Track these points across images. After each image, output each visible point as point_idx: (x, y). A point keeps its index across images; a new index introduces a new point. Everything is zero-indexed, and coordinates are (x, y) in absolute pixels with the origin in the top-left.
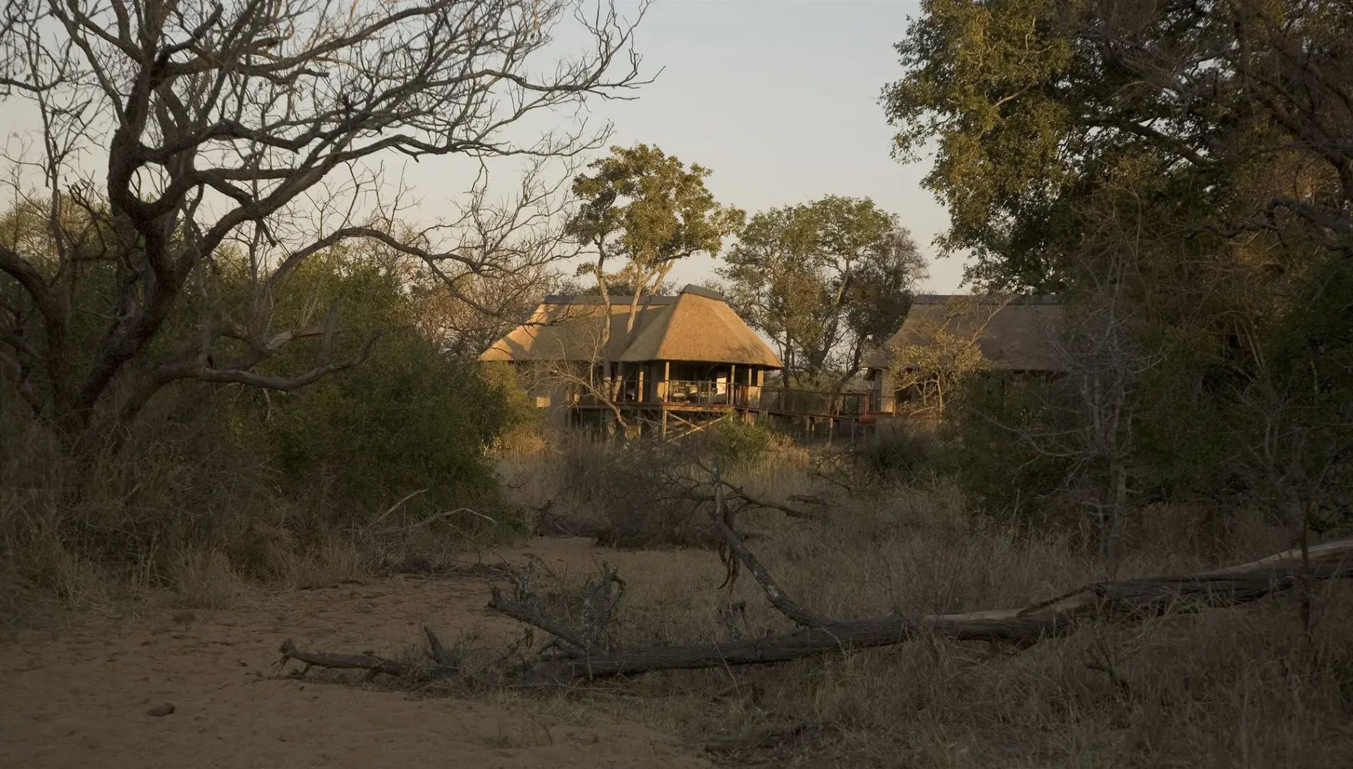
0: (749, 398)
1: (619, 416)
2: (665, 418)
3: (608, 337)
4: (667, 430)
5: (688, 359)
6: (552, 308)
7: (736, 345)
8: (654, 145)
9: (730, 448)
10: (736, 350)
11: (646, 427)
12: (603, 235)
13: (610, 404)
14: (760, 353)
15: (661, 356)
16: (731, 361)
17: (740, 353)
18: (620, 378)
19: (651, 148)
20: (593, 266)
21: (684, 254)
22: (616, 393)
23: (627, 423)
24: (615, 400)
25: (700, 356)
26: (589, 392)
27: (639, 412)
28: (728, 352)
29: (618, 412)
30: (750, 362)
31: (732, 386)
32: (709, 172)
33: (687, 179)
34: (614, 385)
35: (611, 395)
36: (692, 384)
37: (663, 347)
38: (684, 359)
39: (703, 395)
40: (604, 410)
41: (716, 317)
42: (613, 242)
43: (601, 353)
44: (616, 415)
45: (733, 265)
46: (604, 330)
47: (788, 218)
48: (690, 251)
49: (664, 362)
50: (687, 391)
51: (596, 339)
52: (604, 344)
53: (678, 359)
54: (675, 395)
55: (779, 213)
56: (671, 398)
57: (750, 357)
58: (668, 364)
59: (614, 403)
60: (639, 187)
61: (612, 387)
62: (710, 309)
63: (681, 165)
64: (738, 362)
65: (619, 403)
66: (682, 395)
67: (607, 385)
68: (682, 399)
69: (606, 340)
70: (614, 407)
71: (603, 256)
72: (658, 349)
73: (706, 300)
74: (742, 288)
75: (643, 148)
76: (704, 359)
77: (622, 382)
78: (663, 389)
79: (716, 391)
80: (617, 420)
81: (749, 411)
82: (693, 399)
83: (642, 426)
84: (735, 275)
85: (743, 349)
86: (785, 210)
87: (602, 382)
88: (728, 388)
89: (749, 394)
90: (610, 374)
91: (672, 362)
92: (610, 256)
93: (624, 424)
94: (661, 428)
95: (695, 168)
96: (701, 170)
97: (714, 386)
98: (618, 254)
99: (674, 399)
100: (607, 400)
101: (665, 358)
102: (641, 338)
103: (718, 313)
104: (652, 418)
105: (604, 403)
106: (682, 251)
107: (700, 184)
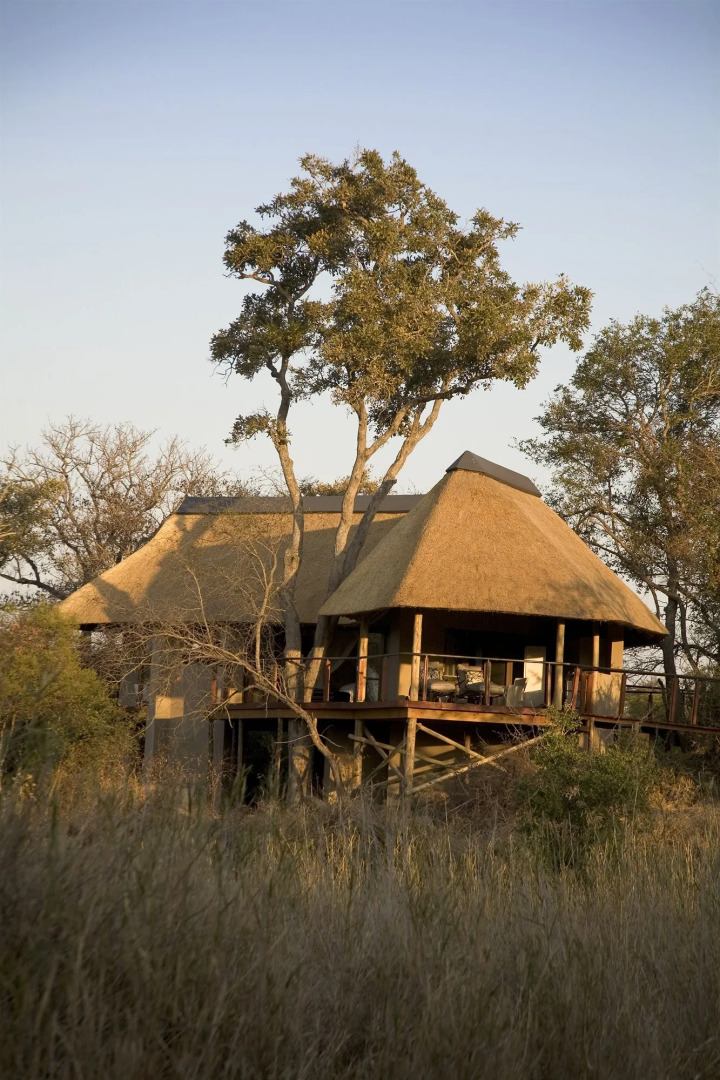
0: (595, 697)
1: (315, 734)
2: (412, 736)
3: (295, 565)
4: (417, 765)
5: (462, 606)
6: (190, 521)
7: (565, 578)
8: (396, 154)
9: (565, 800)
10: (567, 588)
11: (372, 759)
12: (287, 355)
13: (295, 707)
14: (618, 599)
15: (404, 599)
16: (557, 612)
17: (575, 594)
18: (319, 652)
19: (388, 163)
20: (266, 418)
21: (458, 390)
22: (311, 684)
23: (331, 748)
24: (308, 697)
25: (490, 600)
26: (253, 682)
27: (358, 725)
28: (551, 593)
29: (313, 724)
30: (598, 616)
31: (560, 669)
32: (512, 229)
33: (465, 246)
34: (308, 668)
35: (301, 688)
36: (472, 663)
37: (409, 580)
38: (454, 606)
39: (496, 689)
40: (286, 721)
41: (525, 521)
42: (307, 365)
43: (279, 598)
44: (308, 731)
45: (557, 433)
46: (288, 553)
47: (672, 336)
48: (470, 382)
49: (411, 612)
50: (461, 679)
51: (268, 570)
52: (286, 581)
53: (442, 605)
54: (436, 687)
55: (654, 327)
56: (429, 694)
57: (598, 603)
58: (419, 619)
59: (305, 707)
60: (364, 248)
61: (303, 670)
62: (512, 505)
63: (452, 218)
64: (571, 614)
65: (315, 706)
66: (451, 686)
67: (292, 669)
68: (451, 696)
69: (290, 572)
70: (304, 714)
71: (287, 397)
72: (397, 586)
73: (503, 487)
74: (576, 479)
75: (371, 159)
76: (498, 609)
77: (324, 660)
78: (409, 677)
79: (523, 684)
80: (310, 740)
81: (598, 725)
82: (472, 696)
83: (363, 754)
84: (561, 452)
85: (584, 588)
86: (666, 320)
87: (282, 662)
88: (550, 673)
89: (595, 689)
90: (299, 643)
91: (428, 613)
92: (299, 392)
93: (324, 749)
94: (403, 758)
95: (483, 220)
96: (496, 225)
97: (519, 671)
98: (316, 388)
99: (434, 696)
100: (291, 700)
101: (412, 603)
102: (363, 567)
103: (528, 513)
104: (383, 738)
105: (286, 707)
106: (454, 381)
107: (492, 254)
